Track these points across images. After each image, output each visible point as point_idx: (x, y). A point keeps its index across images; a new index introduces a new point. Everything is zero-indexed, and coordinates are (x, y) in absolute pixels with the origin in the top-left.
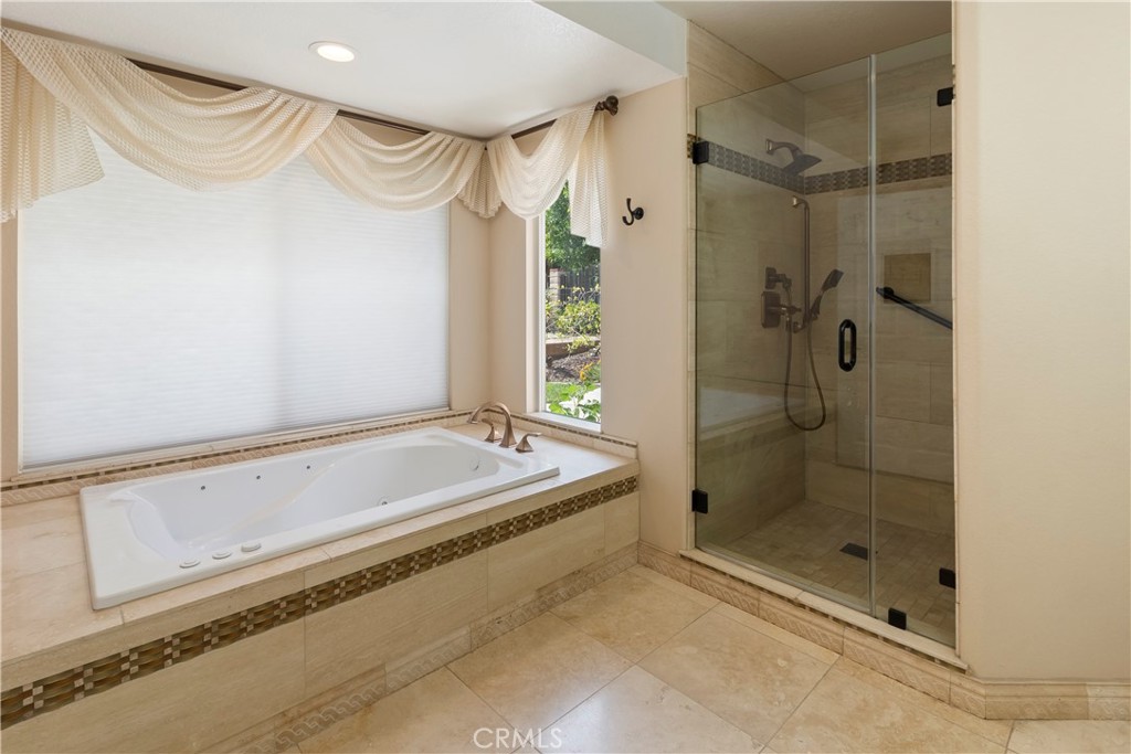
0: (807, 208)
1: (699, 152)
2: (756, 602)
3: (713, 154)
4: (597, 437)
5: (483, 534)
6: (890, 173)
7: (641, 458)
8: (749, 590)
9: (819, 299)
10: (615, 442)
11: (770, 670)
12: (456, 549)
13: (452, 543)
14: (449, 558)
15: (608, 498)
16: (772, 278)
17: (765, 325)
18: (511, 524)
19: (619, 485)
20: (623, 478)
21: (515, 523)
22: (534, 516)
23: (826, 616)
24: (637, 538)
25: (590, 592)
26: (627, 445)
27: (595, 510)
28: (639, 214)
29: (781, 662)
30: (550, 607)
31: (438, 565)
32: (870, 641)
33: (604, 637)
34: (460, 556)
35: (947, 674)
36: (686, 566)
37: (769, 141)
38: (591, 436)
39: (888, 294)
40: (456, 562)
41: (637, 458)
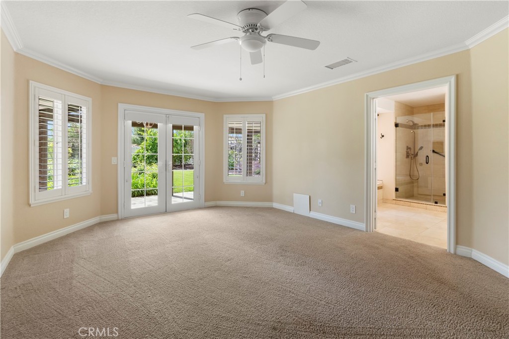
0: (415, 133)
1: (397, 125)
3: (399, 125)
6: (436, 126)
9: (418, 152)
16: (408, 148)
17: (406, 158)
23: (423, 204)
24: (382, 198)
28: (383, 136)
32: (431, 206)
35: (444, 208)
36: (395, 201)
37: (408, 120)
39: (434, 151)
41: (382, 183)
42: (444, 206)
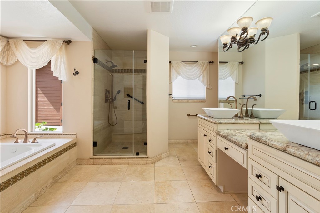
0: (113, 76)
1: (95, 60)
2: (111, 162)
3: (98, 62)
4: (62, 134)
5: (39, 164)
7: (77, 137)
8: (109, 160)
9: (116, 96)
10: (68, 134)
11: (117, 171)
12: (31, 170)
13: (30, 169)
14: (29, 174)
15: (70, 149)
16: (107, 92)
17: (105, 102)
18: (46, 160)
19: (72, 145)
20: (73, 143)
21: (47, 159)
22: (52, 156)
23: (125, 158)
24: (76, 159)
25: (67, 175)
26: (73, 134)
27: (67, 152)
28: (77, 73)
29: (119, 169)
30: (56, 182)
31: (26, 176)
33: (77, 181)
34: (32, 172)
36: (92, 160)
37: (106, 60)
38: (59, 134)
39: (129, 95)
40: (31, 174)
41: (76, 137)
42: (145, 158)
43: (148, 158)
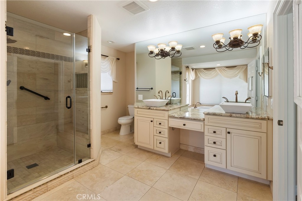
8: (43, 187)
23: (68, 173)
32: (79, 169)
42: (91, 162)
43: (94, 160)
